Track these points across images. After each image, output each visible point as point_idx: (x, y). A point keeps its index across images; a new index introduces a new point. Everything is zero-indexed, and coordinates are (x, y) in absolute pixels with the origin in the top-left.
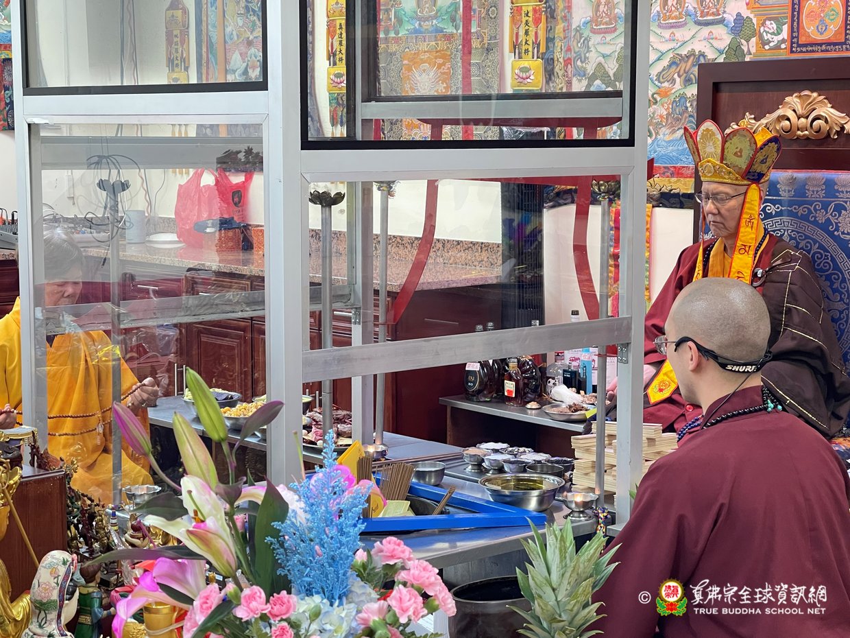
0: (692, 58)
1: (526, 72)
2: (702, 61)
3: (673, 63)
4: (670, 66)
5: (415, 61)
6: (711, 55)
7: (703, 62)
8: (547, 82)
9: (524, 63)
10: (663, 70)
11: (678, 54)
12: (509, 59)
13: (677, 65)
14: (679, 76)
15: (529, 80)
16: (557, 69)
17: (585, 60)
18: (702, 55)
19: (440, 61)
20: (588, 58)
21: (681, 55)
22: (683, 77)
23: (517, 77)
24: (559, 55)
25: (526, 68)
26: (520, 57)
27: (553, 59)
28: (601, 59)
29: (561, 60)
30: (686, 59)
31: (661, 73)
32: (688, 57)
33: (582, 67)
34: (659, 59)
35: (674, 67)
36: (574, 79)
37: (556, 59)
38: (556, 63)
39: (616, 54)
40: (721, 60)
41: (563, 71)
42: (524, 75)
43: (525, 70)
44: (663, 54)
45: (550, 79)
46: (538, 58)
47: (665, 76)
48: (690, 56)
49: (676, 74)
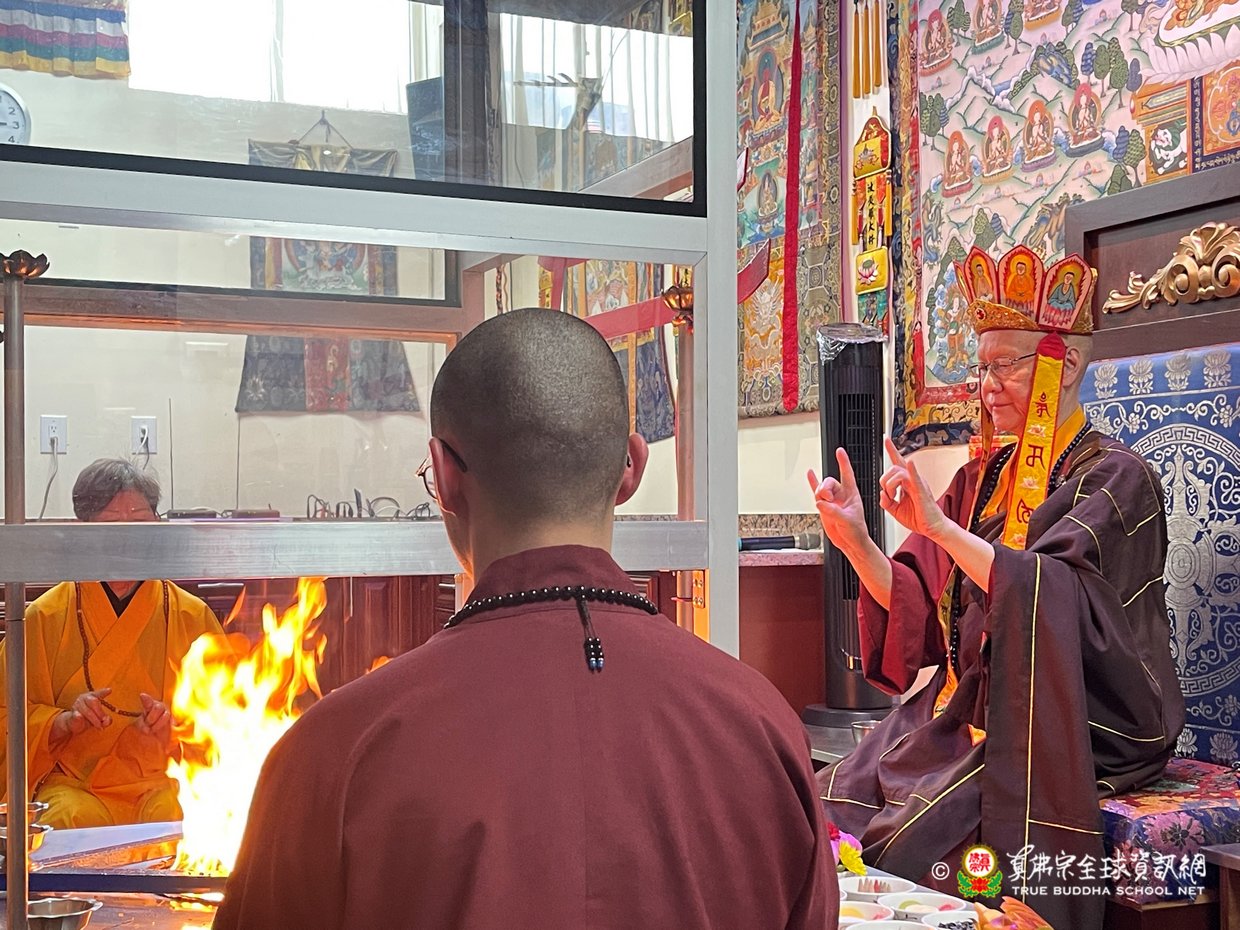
1: (868, 267)
3: (1042, 219)
4: (1038, 224)
6: (1088, 199)
8: (895, 279)
9: (868, 257)
10: (1030, 232)
11: (1047, 205)
14: (1051, 237)
15: (872, 278)
16: (905, 258)
17: (937, 237)
18: (1078, 198)
19: (781, 272)
20: (940, 234)
21: (1051, 206)
22: (1055, 238)
23: (860, 277)
24: (907, 238)
25: (870, 261)
26: (865, 249)
27: (900, 243)
28: (955, 231)
29: (909, 242)
30: (1058, 210)
31: (1027, 236)
32: (1060, 206)
33: (934, 247)
34: (1024, 217)
35: (1043, 225)
36: (926, 265)
37: (903, 242)
38: (904, 247)
39: (973, 220)
41: (912, 257)
42: (866, 272)
43: (868, 265)
44: (1029, 208)
45: (898, 272)
46: (883, 245)
47: (1033, 241)
48: (1062, 205)
49: (1047, 235)
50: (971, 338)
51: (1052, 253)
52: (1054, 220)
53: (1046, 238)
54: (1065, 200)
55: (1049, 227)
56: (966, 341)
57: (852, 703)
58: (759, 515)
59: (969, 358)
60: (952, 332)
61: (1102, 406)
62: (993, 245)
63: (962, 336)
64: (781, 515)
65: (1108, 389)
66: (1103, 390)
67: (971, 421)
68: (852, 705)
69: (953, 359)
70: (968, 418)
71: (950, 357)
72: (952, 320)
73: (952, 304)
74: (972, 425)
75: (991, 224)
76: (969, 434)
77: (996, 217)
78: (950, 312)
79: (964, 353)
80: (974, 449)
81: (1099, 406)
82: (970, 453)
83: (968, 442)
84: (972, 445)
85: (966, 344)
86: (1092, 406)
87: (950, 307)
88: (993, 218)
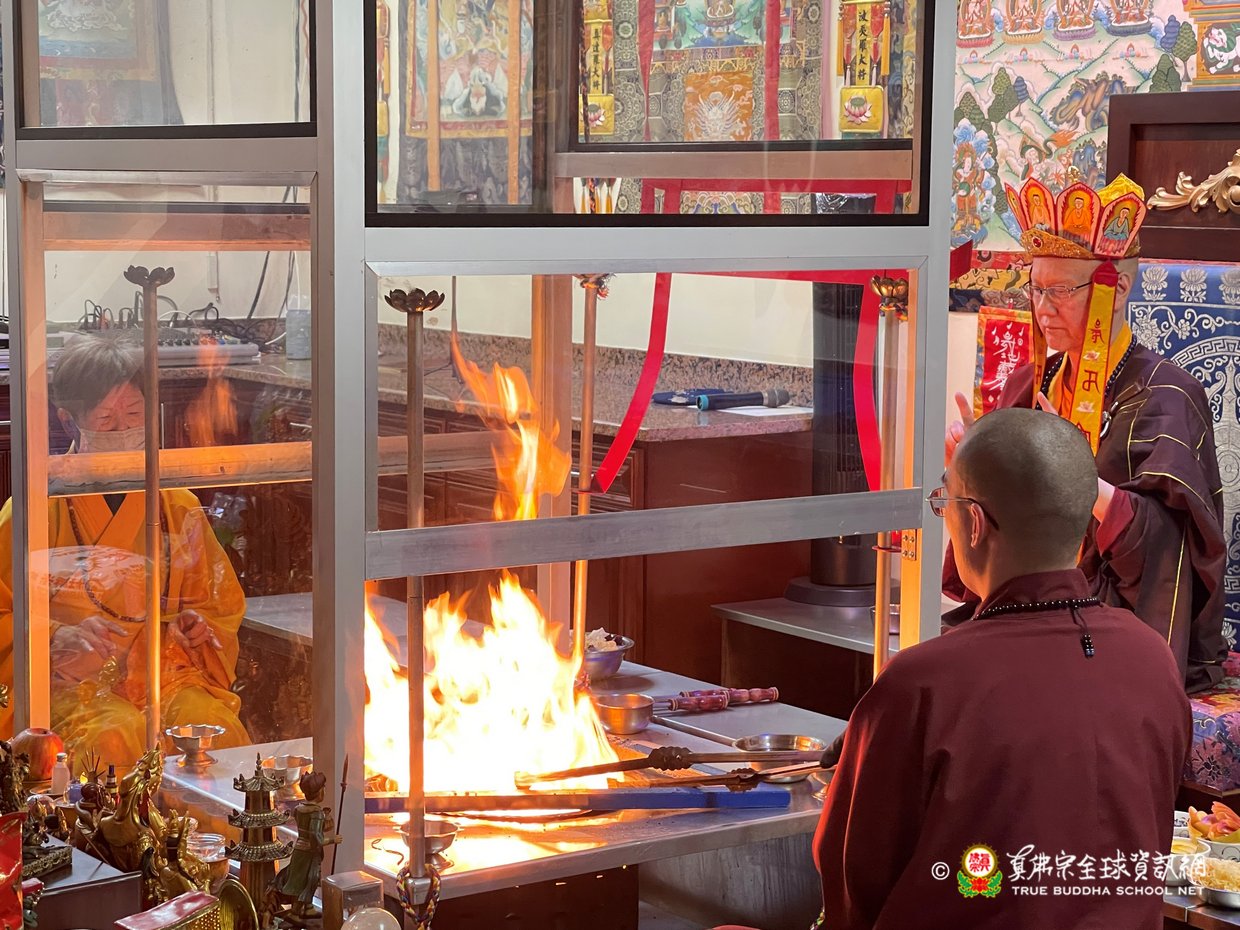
0: (1103, 85)
1: (859, 106)
2: (1118, 91)
3: (1075, 93)
4: (1070, 98)
5: (702, 88)
6: (1131, 82)
7: (1120, 93)
8: (891, 122)
9: (858, 92)
10: (1061, 104)
11: (1082, 80)
12: (838, 84)
13: (1082, 96)
14: (1085, 114)
15: (863, 118)
16: (905, 102)
18: (1118, 80)
19: (738, 88)
21: (1087, 81)
22: (1090, 116)
23: (847, 113)
24: (910, 82)
25: (860, 99)
26: (852, 83)
27: (900, 86)
28: (969, 86)
29: (912, 87)
30: (1095, 87)
31: (1057, 108)
32: (1097, 84)
34: (1055, 87)
35: (1077, 100)
37: (904, 86)
38: (904, 91)
39: (992, 79)
40: (1146, 90)
42: (856, 111)
43: (858, 102)
44: (1061, 79)
45: (896, 117)
46: (877, 84)
47: (1063, 114)
48: (1100, 82)
49: (1080, 111)
50: (984, 203)
51: (1085, 131)
52: (1090, 97)
53: (1079, 113)
54: (1103, 78)
55: (1083, 104)
56: (979, 205)
57: (841, 579)
58: (701, 359)
59: (981, 224)
60: (962, 193)
61: (1150, 308)
62: (1016, 109)
63: (973, 200)
64: (732, 362)
65: (1157, 292)
66: (1151, 292)
67: (980, 291)
68: (841, 581)
69: (962, 222)
70: (978, 287)
71: (958, 220)
72: (962, 180)
73: (963, 163)
74: (983, 294)
75: (1014, 86)
76: (977, 303)
77: (1020, 80)
78: (960, 171)
79: (977, 218)
80: (985, 320)
81: (1146, 307)
82: (980, 324)
83: (976, 311)
84: (982, 315)
85: (979, 208)
86: (1138, 307)
87: (961, 165)
88: (1016, 81)
